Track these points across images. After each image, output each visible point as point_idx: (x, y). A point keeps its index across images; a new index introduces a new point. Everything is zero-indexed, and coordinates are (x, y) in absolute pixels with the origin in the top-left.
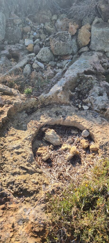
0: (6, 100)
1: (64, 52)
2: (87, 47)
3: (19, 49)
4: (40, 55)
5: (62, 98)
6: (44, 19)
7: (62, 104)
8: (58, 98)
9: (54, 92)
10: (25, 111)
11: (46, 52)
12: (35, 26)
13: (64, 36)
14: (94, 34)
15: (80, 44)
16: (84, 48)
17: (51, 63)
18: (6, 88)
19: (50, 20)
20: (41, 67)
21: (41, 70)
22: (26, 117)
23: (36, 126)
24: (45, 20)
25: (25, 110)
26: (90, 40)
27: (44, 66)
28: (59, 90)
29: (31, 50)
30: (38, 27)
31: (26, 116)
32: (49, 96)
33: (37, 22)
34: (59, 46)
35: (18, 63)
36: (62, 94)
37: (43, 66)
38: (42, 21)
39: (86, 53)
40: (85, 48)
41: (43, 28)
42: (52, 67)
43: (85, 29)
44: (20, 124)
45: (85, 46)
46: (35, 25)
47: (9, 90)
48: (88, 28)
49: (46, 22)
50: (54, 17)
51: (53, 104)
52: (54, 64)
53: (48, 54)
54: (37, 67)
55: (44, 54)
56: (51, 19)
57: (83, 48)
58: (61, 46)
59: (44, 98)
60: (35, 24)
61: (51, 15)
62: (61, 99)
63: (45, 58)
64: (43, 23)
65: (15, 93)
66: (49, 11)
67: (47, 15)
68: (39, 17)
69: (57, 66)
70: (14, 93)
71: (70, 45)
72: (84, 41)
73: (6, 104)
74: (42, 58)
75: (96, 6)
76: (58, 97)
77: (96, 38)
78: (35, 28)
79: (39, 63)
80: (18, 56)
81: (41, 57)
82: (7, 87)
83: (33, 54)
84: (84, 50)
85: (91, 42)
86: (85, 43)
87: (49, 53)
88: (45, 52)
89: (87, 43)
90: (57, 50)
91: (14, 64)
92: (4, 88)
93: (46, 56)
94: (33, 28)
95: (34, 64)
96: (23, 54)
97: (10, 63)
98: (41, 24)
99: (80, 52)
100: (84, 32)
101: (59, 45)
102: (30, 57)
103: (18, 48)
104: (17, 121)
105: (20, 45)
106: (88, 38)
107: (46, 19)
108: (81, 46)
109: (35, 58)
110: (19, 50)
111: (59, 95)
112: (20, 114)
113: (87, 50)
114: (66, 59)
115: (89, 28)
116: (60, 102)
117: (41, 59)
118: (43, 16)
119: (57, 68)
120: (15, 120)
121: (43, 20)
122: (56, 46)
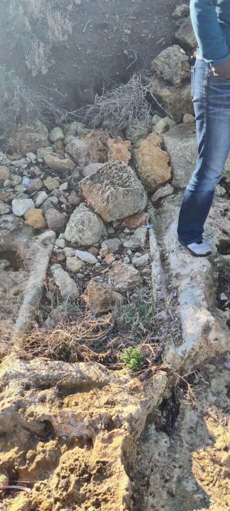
0: (91, 416)
1: (129, 211)
2: (169, 185)
3: (9, 230)
4: (73, 233)
5: (223, 342)
6: (31, 142)
7: (225, 355)
8: (212, 344)
9: (198, 334)
10: (153, 426)
11: (90, 222)
12: (14, 163)
13: (115, 173)
14: (180, 155)
15: (153, 182)
16: (163, 188)
17: (107, 244)
18: (61, 368)
19: (47, 141)
20: (88, 261)
21: (93, 269)
22: (171, 448)
23: (221, 470)
24: (36, 143)
25: (151, 424)
26: (170, 168)
27: (94, 257)
28: (208, 322)
29: (39, 225)
30: (22, 163)
31: (166, 442)
32: (192, 349)
33: (16, 152)
34: (116, 198)
35: (29, 271)
36: (217, 330)
37: (92, 258)
38: (28, 147)
39: (173, 198)
40: (166, 188)
41: (34, 162)
42: (117, 256)
43: (153, 147)
44: (173, 486)
45: (164, 184)
46: (15, 160)
47: (74, 374)
48: (157, 144)
49: (38, 148)
50: (58, 134)
51: (202, 366)
52: (117, 246)
53: (94, 226)
54: (80, 266)
55: (85, 228)
56: (49, 139)
57: (160, 190)
58: (121, 198)
59: (180, 360)
60: (14, 157)
61: (46, 130)
62: (219, 345)
63: (89, 237)
64: (32, 151)
65: (98, 379)
66: (39, 123)
67: (37, 132)
68: (20, 139)
69: (125, 248)
70: (94, 379)
71: (140, 191)
72: (161, 174)
73: (97, 431)
74: (81, 239)
75: (148, 93)
76: (212, 342)
77: (188, 160)
78: (17, 165)
79: (78, 253)
80: (14, 249)
81: (78, 238)
82: (60, 362)
83: (49, 233)
84: (164, 193)
85: (175, 173)
86: (163, 177)
87: (96, 221)
88: (87, 222)
89: (168, 176)
90: (112, 210)
91: (21, 276)
92: (56, 373)
93: (92, 230)
94: (14, 168)
95: (69, 260)
96: (25, 240)
97: (10, 280)
98: (27, 155)
99: (156, 200)
100: (153, 153)
101: (116, 196)
102: (45, 242)
103: (5, 228)
104: (159, 478)
105: (6, 219)
106: (166, 165)
107: (37, 140)
108: (154, 186)
109: (60, 242)
110: (11, 232)
111: (212, 335)
112: (147, 444)
113: (172, 192)
114: (138, 223)
115: (160, 143)
116: (217, 353)
117: (79, 240)
118: (27, 136)
119: (129, 252)
120: (152, 477)
121: (29, 145)
122: (108, 202)
